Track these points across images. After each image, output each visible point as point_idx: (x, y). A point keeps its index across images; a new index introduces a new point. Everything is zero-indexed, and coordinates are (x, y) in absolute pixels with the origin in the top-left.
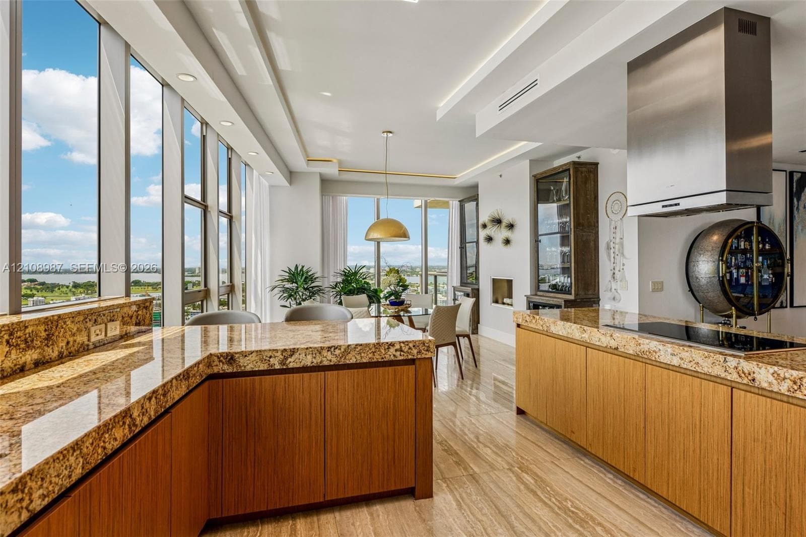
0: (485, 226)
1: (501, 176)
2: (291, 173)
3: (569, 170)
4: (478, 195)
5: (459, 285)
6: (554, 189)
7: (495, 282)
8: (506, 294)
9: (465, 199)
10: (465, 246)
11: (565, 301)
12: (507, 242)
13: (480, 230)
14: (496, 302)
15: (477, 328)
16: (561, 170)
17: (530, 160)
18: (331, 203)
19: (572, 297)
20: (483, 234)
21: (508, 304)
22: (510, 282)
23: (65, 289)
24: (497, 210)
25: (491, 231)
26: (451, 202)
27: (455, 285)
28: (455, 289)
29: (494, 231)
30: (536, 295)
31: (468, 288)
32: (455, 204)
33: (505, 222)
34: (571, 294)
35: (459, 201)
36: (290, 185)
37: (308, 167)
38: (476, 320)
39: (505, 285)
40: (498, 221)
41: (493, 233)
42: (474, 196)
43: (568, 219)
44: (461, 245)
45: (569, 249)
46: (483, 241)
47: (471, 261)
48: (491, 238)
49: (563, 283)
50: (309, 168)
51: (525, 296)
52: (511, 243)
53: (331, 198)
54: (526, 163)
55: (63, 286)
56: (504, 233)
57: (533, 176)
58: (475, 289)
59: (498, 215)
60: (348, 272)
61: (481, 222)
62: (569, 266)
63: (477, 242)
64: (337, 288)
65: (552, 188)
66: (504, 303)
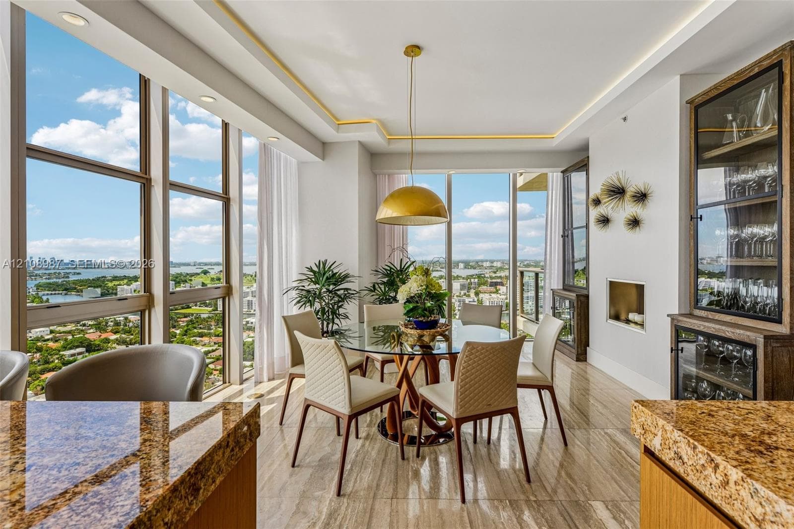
0: (597, 202)
1: (625, 119)
2: (324, 144)
3: (779, 64)
4: (588, 157)
5: (562, 288)
6: (734, 119)
7: (614, 286)
8: (635, 306)
9: (570, 167)
10: (572, 233)
11: (766, 337)
12: (635, 223)
13: (591, 208)
14: (616, 317)
15: (585, 353)
16: (756, 70)
17: (681, 75)
18: (387, 184)
19: (783, 329)
20: (594, 213)
21: (636, 323)
22: (640, 288)
23: (249, 278)
24: (617, 173)
25: (607, 208)
26: (551, 174)
27: (555, 287)
28: (555, 293)
29: (612, 208)
30: (690, 315)
31: (572, 294)
32: (555, 178)
33: (630, 190)
34: (779, 321)
35: (562, 172)
36: (323, 159)
37: (338, 132)
38: (584, 340)
39: (634, 293)
40: (618, 192)
41: (610, 212)
42: (583, 161)
43: (770, 170)
44: (564, 232)
45: (775, 228)
46: (595, 225)
47: (579, 253)
48: (607, 218)
49: (757, 297)
50: (339, 134)
51: (668, 315)
52: (641, 225)
53: (387, 176)
54: (675, 82)
55: (248, 275)
56: (629, 209)
57: (687, 102)
58: (581, 295)
59: (619, 180)
60: (389, 269)
61: (592, 196)
62: (776, 264)
63: (587, 226)
64: (376, 291)
65: (730, 117)
66: (628, 321)
